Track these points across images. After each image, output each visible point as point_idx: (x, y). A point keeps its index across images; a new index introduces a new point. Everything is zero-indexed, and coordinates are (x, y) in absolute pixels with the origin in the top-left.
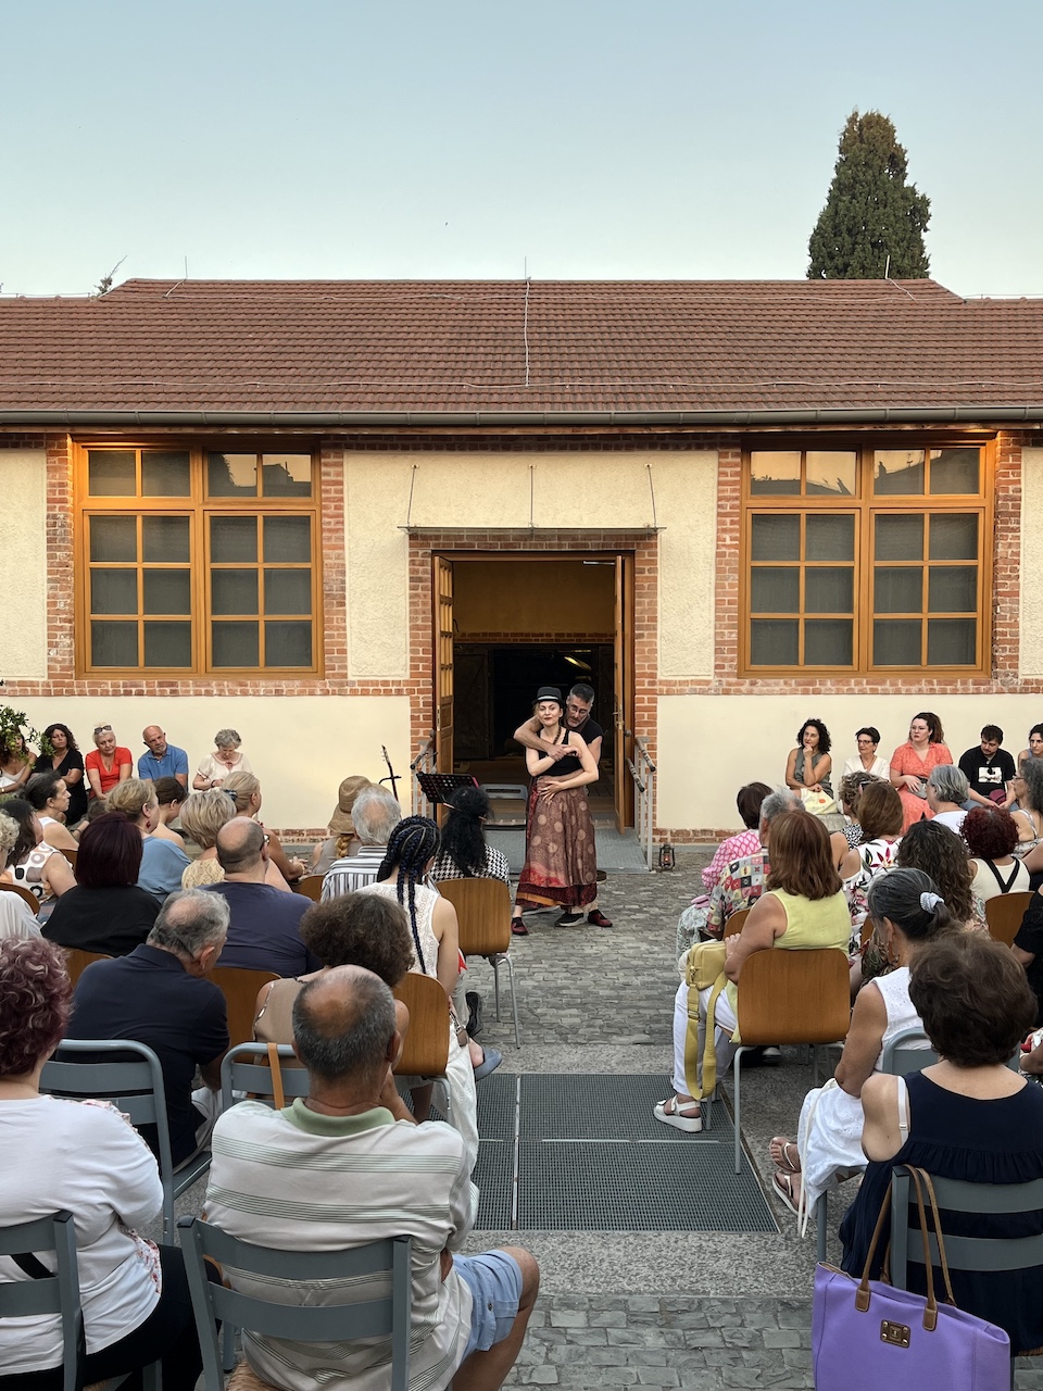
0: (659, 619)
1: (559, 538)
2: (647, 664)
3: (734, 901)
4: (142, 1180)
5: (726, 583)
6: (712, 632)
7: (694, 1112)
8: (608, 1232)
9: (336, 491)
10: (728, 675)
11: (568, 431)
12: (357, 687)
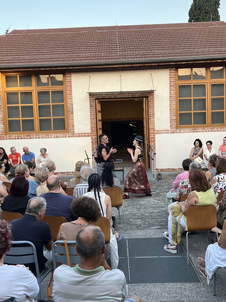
0: (155, 114)
1: (128, 94)
2: (152, 126)
3: (183, 192)
4: (33, 285)
5: (172, 104)
6: (169, 117)
7: (175, 248)
8: (155, 284)
9: (70, 84)
10: (174, 128)
11: (130, 65)
12: (77, 135)
